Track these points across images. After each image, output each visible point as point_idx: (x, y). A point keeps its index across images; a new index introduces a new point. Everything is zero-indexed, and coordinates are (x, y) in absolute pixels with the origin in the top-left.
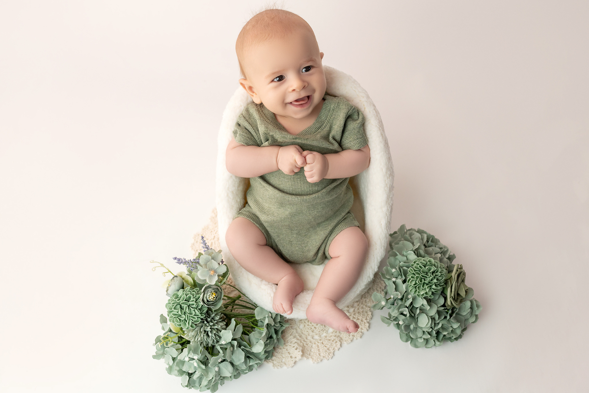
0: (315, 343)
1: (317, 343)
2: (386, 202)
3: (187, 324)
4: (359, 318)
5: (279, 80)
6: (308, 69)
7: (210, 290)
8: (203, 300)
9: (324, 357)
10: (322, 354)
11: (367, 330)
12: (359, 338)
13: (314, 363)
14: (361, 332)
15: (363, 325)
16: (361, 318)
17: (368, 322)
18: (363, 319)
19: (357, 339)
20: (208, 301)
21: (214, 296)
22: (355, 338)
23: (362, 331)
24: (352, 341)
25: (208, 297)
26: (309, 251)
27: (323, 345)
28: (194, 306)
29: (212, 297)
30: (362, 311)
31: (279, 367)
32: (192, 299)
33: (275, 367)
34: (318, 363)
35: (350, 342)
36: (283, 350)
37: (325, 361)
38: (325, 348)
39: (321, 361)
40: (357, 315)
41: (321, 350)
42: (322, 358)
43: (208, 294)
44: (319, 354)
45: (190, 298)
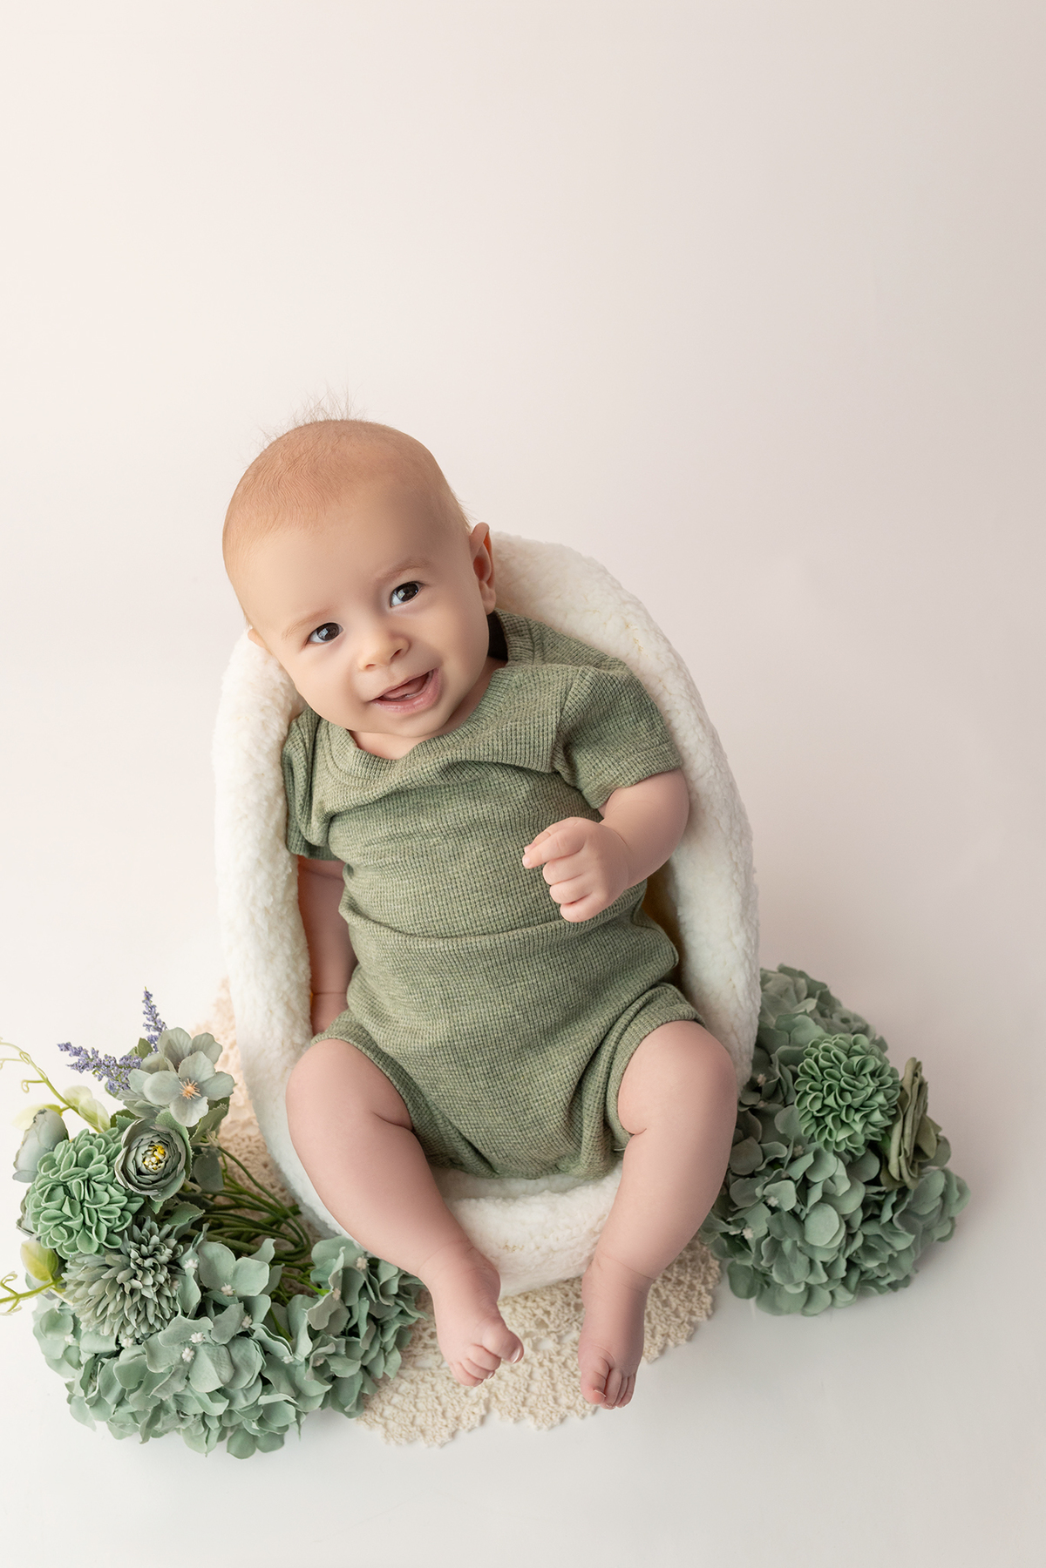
3: (94, 1236)
4: (682, 1278)
5: (329, 637)
6: (410, 590)
7: (147, 1137)
8: (125, 1170)
9: (569, 1408)
10: (563, 1400)
11: (709, 1317)
12: (683, 1342)
13: (539, 1428)
14: (690, 1323)
15: (694, 1300)
16: (689, 1278)
17: (709, 1292)
18: (695, 1282)
19: (676, 1345)
20: (139, 1172)
21: (159, 1155)
22: (671, 1343)
23: (694, 1319)
24: (662, 1352)
25: (140, 1159)
27: (567, 1372)
28: (103, 1177)
29: (154, 1160)
30: (688, 1257)
31: (403, 1441)
32: (97, 1157)
33: (392, 1442)
34: (552, 1427)
35: (656, 1354)
37: (574, 1419)
38: (572, 1379)
39: (562, 1420)
41: (560, 1386)
42: (563, 1410)
43: (142, 1150)
44: (555, 1400)
45: (90, 1157)
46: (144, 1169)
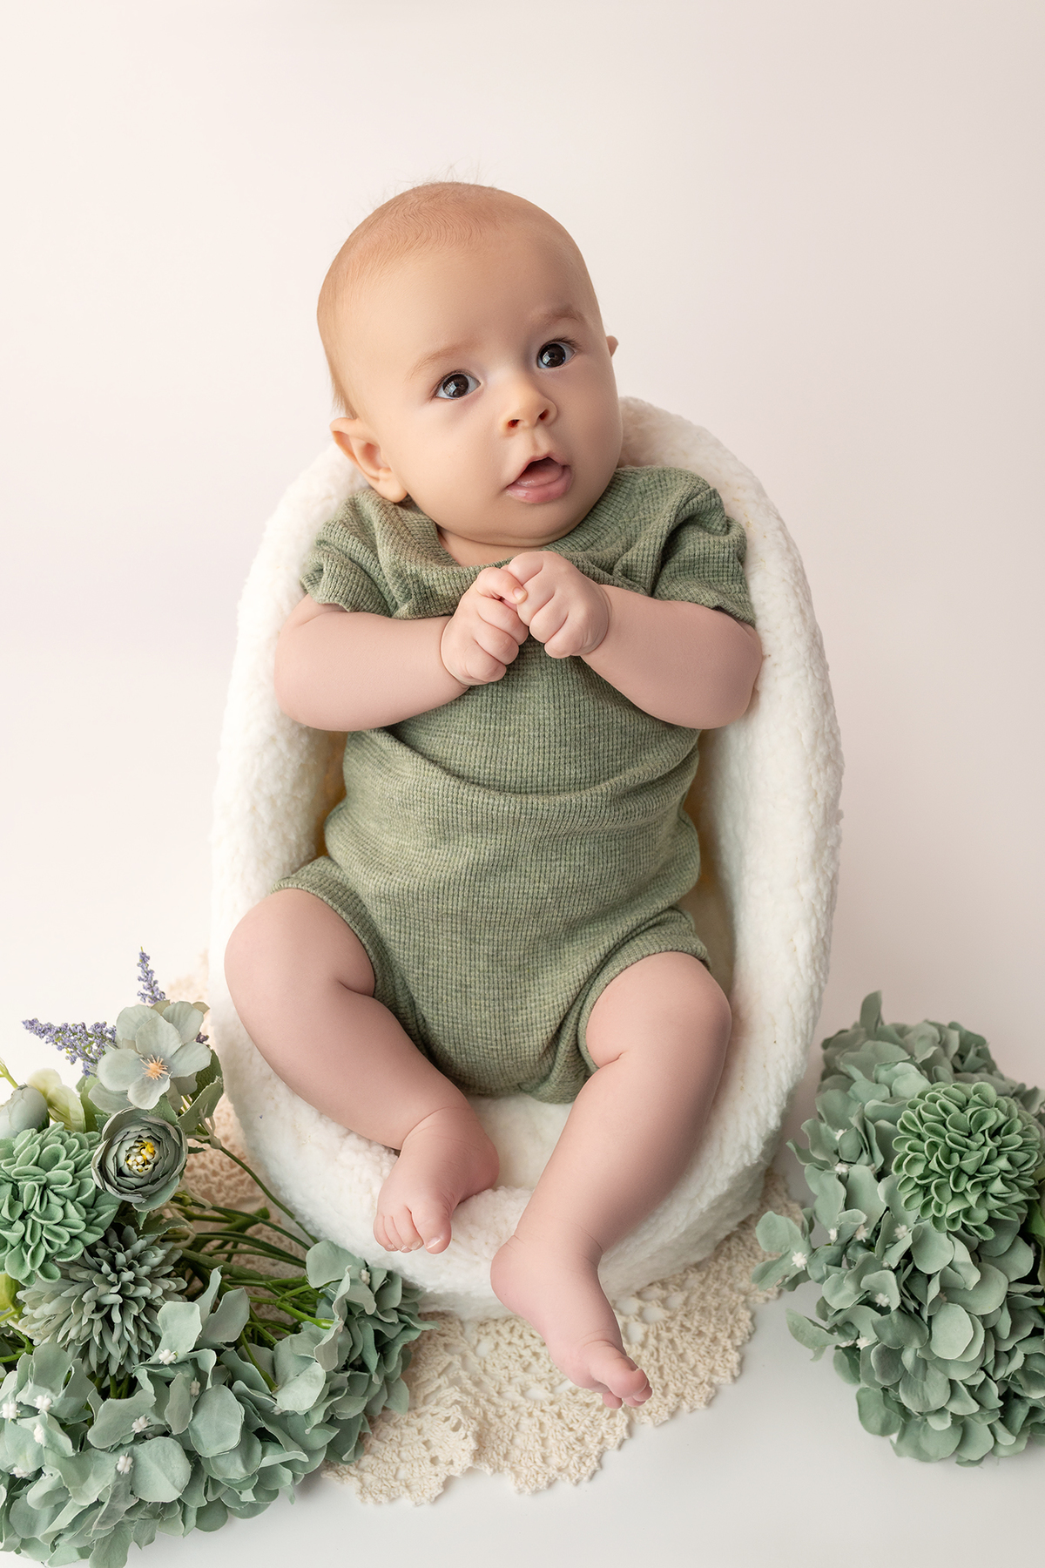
0: (530, 1415)
1: (537, 1413)
2: (814, 863)
3: (28, 1258)
4: (703, 1329)
7: (134, 1130)
8: (102, 1168)
9: (560, 1470)
10: (555, 1460)
11: (734, 1378)
12: (701, 1406)
13: (520, 1491)
14: (711, 1384)
15: (718, 1356)
16: (712, 1330)
17: (737, 1348)
18: (719, 1335)
19: (692, 1409)
20: (120, 1173)
21: (146, 1153)
22: (685, 1407)
23: (715, 1380)
24: (673, 1414)
25: (123, 1156)
26: (527, 1028)
27: (560, 1423)
28: (64, 1189)
29: (140, 1159)
30: (715, 1304)
31: (383, 1498)
32: (62, 1162)
33: (369, 1500)
34: (536, 1492)
35: (666, 1417)
36: (406, 1431)
37: (565, 1486)
38: (567, 1433)
39: (550, 1484)
40: (697, 1317)
41: (551, 1441)
42: (553, 1472)
43: (127, 1146)
44: (544, 1459)
45: (56, 1159)
46: (126, 1170)
